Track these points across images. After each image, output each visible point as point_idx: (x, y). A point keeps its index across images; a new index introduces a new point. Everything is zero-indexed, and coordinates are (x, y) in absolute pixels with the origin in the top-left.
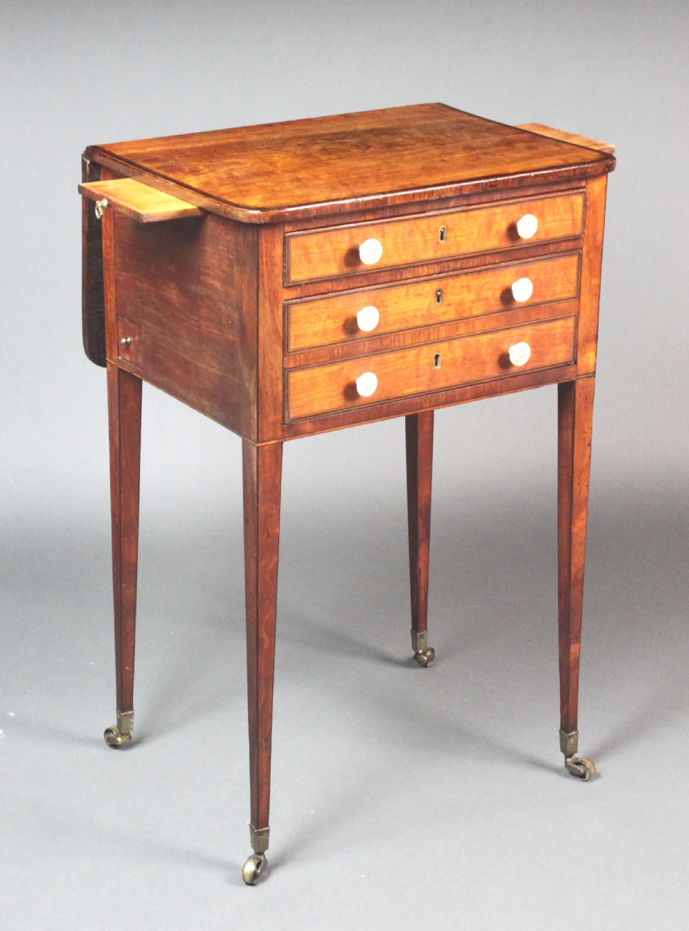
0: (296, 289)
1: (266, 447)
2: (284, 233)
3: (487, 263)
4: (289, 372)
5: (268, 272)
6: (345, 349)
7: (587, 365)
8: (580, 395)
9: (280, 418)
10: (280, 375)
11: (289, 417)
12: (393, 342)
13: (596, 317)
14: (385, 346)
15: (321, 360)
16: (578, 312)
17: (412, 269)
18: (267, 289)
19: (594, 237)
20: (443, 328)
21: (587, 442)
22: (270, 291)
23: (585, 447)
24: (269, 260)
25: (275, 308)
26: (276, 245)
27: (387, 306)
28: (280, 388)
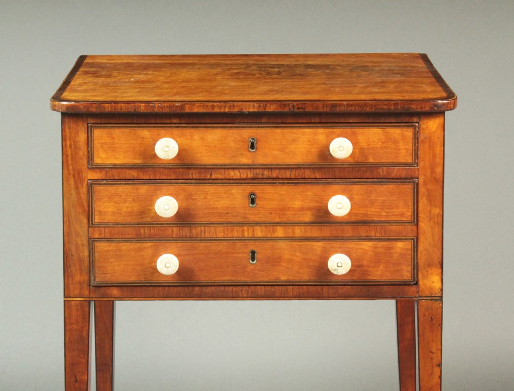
0: (101, 172)
1: (73, 303)
2: (88, 124)
3: (307, 177)
4: (93, 241)
5: (72, 154)
6: (152, 231)
7: (431, 289)
8: (424, 315)
9: (86, 279)
10: (85, 242)
11: (95, 280)
12: (203, 232)
13: (440, 245)
14: (195, 234)
15: (126, 236)
16: (417, 237)
17: (222, 171)
18: (71, 167)
19: (433, 171)
20: (259, 228)
21: (435, 361)
22: (74, 169)
23: (433, 367)
24: (72, 143)
25: (80, 185)
26: (80, 133)
27: (195, 199)
28: (86, 253)
